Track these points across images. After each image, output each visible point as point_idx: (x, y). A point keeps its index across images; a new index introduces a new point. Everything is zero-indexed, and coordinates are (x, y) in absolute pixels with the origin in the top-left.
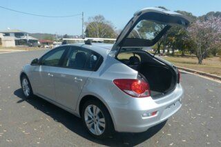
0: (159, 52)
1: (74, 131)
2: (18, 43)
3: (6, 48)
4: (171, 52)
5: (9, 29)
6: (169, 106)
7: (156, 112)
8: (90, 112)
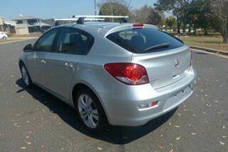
0: (179, 32)
1: (69, 124)
2: (31, 30)
3: (20, 36)
4: (192, 31)
5: (21, 16)
6: (175, 94)
7: (157, 102)
8: (84, 103)
